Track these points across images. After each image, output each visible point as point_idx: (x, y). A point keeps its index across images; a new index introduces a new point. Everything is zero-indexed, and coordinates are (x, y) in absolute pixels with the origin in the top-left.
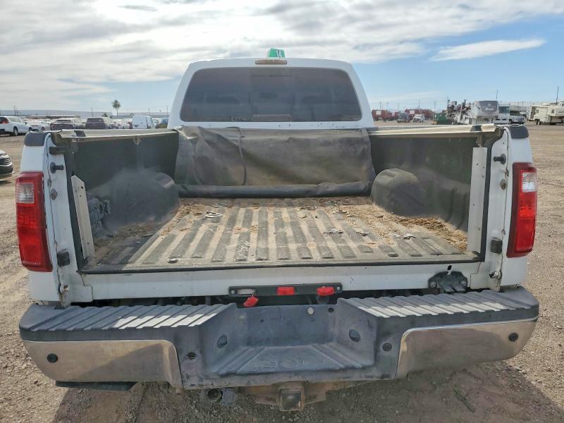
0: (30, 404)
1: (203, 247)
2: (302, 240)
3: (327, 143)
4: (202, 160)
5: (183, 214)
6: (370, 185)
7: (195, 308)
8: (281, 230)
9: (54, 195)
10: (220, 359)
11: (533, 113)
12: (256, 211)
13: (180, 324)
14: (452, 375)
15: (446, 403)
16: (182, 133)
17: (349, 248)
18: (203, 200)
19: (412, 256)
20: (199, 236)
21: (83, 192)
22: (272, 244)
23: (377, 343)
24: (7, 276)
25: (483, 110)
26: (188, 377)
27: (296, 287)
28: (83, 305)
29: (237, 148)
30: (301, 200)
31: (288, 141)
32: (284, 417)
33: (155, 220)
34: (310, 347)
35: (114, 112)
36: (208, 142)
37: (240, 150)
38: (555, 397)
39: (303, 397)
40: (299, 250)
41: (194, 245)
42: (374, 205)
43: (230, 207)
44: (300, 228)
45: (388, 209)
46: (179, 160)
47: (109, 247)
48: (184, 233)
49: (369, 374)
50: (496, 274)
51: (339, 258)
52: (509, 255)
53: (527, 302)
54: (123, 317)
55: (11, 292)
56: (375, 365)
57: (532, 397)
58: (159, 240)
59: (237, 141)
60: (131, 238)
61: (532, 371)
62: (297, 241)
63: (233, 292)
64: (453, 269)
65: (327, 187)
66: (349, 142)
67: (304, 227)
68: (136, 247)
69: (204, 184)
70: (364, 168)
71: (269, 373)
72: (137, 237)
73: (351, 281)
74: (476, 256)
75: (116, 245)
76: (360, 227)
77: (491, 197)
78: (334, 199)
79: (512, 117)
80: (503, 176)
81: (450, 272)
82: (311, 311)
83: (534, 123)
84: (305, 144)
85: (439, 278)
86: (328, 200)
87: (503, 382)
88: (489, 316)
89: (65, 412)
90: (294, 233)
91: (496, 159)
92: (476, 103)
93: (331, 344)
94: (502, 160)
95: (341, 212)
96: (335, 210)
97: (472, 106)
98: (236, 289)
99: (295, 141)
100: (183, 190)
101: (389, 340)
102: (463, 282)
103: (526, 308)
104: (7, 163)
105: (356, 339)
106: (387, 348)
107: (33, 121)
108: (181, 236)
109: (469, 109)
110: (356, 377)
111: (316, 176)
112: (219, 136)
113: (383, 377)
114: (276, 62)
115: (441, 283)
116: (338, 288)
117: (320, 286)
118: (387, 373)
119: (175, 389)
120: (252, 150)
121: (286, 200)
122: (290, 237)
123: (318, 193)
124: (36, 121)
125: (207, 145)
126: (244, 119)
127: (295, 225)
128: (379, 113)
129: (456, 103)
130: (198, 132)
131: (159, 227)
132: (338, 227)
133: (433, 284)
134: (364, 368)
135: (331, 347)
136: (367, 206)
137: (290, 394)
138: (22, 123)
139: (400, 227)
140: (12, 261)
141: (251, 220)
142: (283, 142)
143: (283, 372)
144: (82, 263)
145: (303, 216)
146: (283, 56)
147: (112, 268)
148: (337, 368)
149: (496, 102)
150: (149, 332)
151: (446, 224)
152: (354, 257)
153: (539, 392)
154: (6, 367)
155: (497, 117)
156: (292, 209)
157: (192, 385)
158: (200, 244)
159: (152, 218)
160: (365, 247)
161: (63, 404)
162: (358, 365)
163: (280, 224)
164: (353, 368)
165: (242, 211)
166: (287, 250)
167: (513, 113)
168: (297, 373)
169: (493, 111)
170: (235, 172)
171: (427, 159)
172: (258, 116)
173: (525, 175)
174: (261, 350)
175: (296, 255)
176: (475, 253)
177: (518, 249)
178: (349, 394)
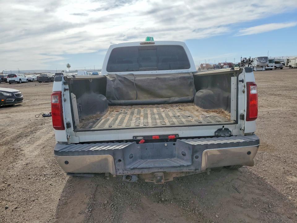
0: (49, 192)
1: (122, 121)
2: (162, 119)
3: (174, 79)
4: (117, 89)
5: (111, 111)
6: (194, 97)
7: (120, 144)
8: (153, 116)
9: (65, 100)
10: (130, 163)
11: (288, 62)
12: (142, 110)
13: (115, 148)
14: (232, 180)
15: (228, 190)
16: (108, 77)
17: (182, 121)
18: (118, 106)
19: (208, 123)
20: (119, 119)
21: (75, 99)
22: (150, 120)
23: (192, 156)
24: (29, 145)
25: (260, 62)
26: (118, 170)
27: (160, 136)
28: (76, 144)
29: (133, 83)
30: (162, 105)
31: (156, 79)
32: (157, 196)
33: (100, 114)
34: (166, 159)
35: (68, 70)
36: (120, 80)
37: (135, 84)
38: (278, 188)
39: (163, 178)
40: (161, 122)
41: (117, 122)
42: (195, 106)
43: (131, 109)
44: (162, 115)
45: (201, 107)
46: (108, 89)
47: (83, 123)
48: (113, 118)
49: (190, 168)
50: (242, 128)
51: (177, 124)
52: (247, 120)
53: (254, 139)
54: (92, 147)
55: (32, 151)
56: (192, 164)
57: (267, 188)
58: (103, 120)
59: (133, 80)
60: (91, 120)
61: (269, 178)
62: (160, 119)
63: (134, 138)
64: (225, 127)
65: (174, 99)
66: (184, 78)
67: (163, 115)
68: (94, 123)
69: (118, 99)
70: (192, 90)
71: (149, 168)
72: (94, 120)
73: (182, 133)
74: (234, 122)
75: (86, 122)
76: (187, 113)
77: (239, 97)
78: (177, 104)
79: (276, 65)
80: (243, 88)
81: (223, 129)
82: (166, 145)
83: (289, 68)
84: (164, 80)
85: (219, 131)
86: (174, 105)
87: (255, 182)
88: (238, 144)
89: (64, 195)
90: (159, 117)
91: (240, 81)
92: (256, 59)
93: (174, 158)
94: (242, 81)
95: (180, 109)
96: (177, 108)
97: (254, 60)
98: (136, 137)
99: (159, 79)
100: (110, 102)
101: (197, 154)
102: (230, 133)
103: (254, 141)
104: (21, 96)
105: (184, 155)
106: (197, 157)
107: (28, 75)
108: (111, 119)
109: (252, 61)
110: (185, 170)
111: (169, 94)
112: (125, 78)
113: (196, 170)
114: (150, 43)
115: (220, 133)
116: (177, 136)
117: (170, 135)
118: (197, 168)
119: (113, 175)
120: (139, 84)
121: (155, 105)
122: (157, 118)
123: (170, 102)
124: (30, 75)
125: (119, 82)
126: (135, 70)
127: (159, 114)
128: (204, 65)
129: (246, 59)
130: (115, 76)
131: (102, 116)
132: (178, 114)
133: (217, 134)
134: (188, 166)
135: (175, 159)
136: (192, 107)
137: (158, 177)
138: (23, 77)
139: (205, 113)
140: (30, 139)
141: (140, 113)
142: (154, 79)
143: (155, 167)
144: (75, 127)
145: (163, 111)
146: (153, 40)
147: (86, 129)
148: (177, 166)
149: (267, 57)
150: (104, 152)
151: (225, 111)
152: (184, 123)
153: (271, 186)
154: (37, 179)
155: (267, 65)
156: (158, 109)
157: (120, 173)
158: (120, 121)
159: (99, 113)
160: (189, 120)
161: (63, 192)
162: (185, 165)
163: (153, 114)
164: (183, 166)
165: (136, 110)
166: (156, 122)
167: (276, 63)
168: (161, 168)
169: (265, 62)
170: (132, 94)
171: (218, 84)
172: (142, 68)
173: (252, 87)
174: (146, 161)
175: (160, 124)
176: (234, 120)
177: (250, 117)
178: (185, 187)
